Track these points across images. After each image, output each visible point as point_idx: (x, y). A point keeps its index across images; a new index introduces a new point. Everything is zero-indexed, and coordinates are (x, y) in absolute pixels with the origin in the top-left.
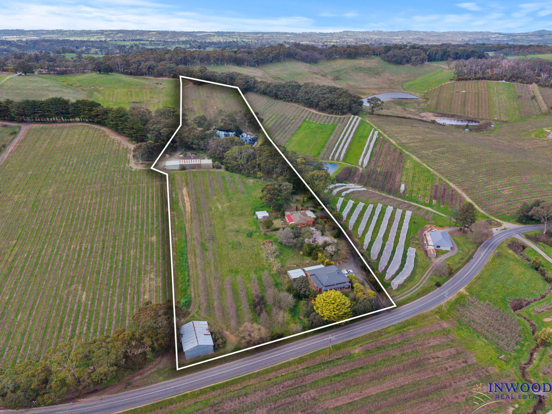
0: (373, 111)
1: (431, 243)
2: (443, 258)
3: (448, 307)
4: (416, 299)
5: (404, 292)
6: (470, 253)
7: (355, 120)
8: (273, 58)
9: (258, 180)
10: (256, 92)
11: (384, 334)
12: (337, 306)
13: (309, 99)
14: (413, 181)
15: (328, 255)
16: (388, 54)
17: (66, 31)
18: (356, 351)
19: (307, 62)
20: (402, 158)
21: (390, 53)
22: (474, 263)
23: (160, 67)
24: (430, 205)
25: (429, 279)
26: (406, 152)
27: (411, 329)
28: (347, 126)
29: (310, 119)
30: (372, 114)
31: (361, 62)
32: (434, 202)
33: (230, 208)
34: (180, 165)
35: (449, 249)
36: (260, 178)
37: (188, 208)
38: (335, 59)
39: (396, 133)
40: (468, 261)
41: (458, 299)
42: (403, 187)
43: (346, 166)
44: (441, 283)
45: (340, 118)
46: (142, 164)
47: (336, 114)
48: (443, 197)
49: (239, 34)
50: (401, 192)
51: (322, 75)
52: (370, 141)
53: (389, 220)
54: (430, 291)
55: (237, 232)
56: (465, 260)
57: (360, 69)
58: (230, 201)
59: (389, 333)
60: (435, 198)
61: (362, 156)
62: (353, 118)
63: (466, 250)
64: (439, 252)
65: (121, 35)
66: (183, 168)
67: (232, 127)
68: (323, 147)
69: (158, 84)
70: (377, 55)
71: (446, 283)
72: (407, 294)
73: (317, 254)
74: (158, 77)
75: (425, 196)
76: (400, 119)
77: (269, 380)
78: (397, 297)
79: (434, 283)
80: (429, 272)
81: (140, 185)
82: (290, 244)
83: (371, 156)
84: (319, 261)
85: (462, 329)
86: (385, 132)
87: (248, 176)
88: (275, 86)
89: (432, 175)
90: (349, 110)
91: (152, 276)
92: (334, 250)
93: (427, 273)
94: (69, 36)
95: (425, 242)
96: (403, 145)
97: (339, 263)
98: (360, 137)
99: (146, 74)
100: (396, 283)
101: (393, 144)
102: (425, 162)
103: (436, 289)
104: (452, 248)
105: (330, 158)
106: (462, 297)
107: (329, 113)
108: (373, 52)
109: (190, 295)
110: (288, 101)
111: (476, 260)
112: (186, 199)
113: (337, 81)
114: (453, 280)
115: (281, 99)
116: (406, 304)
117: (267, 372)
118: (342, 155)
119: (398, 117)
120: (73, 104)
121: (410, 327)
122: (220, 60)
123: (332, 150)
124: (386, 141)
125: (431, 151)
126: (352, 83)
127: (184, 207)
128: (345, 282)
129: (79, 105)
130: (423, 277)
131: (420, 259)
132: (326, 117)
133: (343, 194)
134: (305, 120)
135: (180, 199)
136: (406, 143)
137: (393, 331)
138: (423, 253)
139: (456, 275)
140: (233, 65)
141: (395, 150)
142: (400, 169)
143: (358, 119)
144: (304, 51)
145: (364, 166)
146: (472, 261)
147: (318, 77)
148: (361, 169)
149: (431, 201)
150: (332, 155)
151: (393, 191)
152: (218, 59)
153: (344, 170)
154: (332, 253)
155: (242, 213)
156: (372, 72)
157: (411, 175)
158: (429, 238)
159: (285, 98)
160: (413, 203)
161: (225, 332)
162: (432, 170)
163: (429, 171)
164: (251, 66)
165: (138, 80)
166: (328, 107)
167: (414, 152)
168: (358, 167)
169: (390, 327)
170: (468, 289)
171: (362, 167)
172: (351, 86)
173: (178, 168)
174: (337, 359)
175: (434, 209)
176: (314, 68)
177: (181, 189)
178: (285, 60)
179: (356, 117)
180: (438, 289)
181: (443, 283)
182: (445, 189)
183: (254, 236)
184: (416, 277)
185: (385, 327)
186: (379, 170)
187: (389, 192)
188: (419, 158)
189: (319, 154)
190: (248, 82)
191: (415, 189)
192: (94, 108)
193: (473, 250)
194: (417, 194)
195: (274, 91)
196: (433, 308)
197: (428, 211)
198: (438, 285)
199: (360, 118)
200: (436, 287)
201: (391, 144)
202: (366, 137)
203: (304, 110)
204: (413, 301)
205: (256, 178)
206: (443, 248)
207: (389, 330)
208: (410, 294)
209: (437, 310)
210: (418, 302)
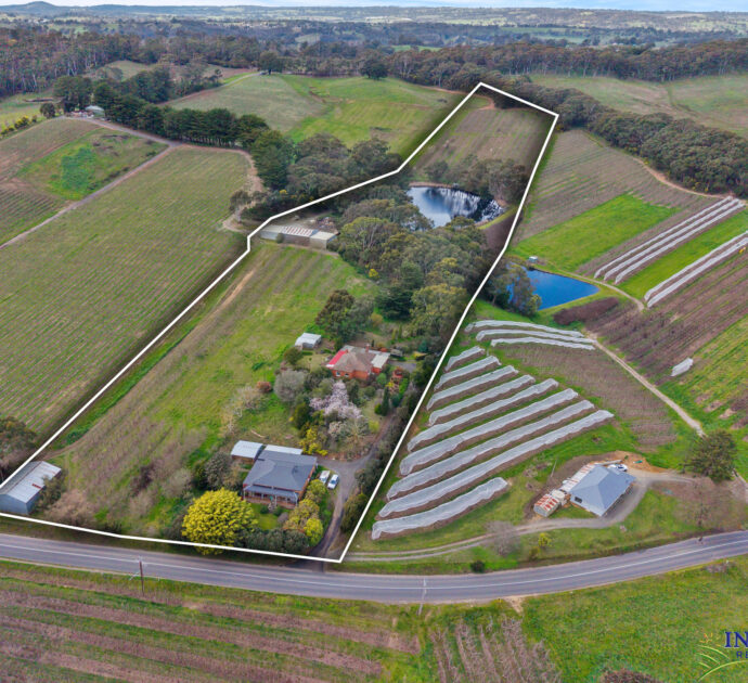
1: (569, 486)
3: (439, 614)
4: (397, 573)
5: (387, 551)
6: (647, 541)
7: (724, 208)
9: (370, 281)
10: (591, 129)
11: (266, 603)
12: (212, 519)
15: (323, 436)
18: (194, 607)
25: (473, 549)
27: (314, 619)
28: (696, 217)
29: (636, 193)
33: (282, 316)
34: (280, 234)
35: (600, 512)
36: (374, 280)
37: (226, 303)
40: (619, 552)
41: (481, 610)
42: (679, 369)
43: (614, 295)
44: (490, 566)
45: (699, 199)
46: (240, 223)
47: (698, 190)
50: (674, 374)
54: (446, 572)
55: (247, 356)
56: (611, 548)
58: (292, 306)
59: (274, 604)
60: (739, 406)
61: (665, 282)
62: (728, 202)
63: (645, 529)
64: (567, 508)
66: (282, 239)
68: (607, 250)
71: (495, 573)
72: (387, 557)
73: (307, 429)
74: (453, 89)
75: (716, 396)
77: (41, 585)
78: (363, 554)
79: (472, 562)
80: (488, 538)
81: (204, 253)
82: (285, 399)
83: (679, 290)
84: (302, 441)
85: (416, 666)
91: (83, 384)
92: (339, 431)
93: (482, 537)
95: (565, 482)
97: (337, 459)
98: (704, 243)
99: (437, 83)
100: (380, 528)
103: (465, 572)
105: (598, 273)
106: (497, 609)
107: (686, 187)
109: (92, 426)
110: (633, 153)
111: (647, 558)
112: (239, 287)
114: (525, 573)
116: (367, 572)
118: (624, 273)
123: (616, 258)
127: (224, 299)
128: (291, 491)
130: (461, 542)
131: (503, 507)
132: (672, 193)
133: (497, 342)
134: (626, 193)
135: (230, 286)
137: (281, 605)
138: (527, 499)
139: (550, 567)
142: (722, 327)
143: (736, 204)
145: (650, 304)
148: (641, 307)
149: (721, 410)
150: (605, 267)
151: (657, 369)
153: (597, 301)
154: (333, 436)
155: (286, 330)
157: (733, 344)
158: (580, 476)
159: (628, 146)
160: (670, 403)
164: (651, 80)
165: (414, 93)
168: (636, 301)
169: (284, 595)
170: (532, 602)
171: (646, 306)
174: (153, 603)
177: (247, 271)
179: (737, 200)
180: (472, 575)
181: (495, 570)
183: (261, 371)
184: (447, 536)
185: (276, 592)
186: (676, 318)
189: (584, 262)
191: (712, 376)
194: (706, 388)
196: (405, 602)
198: (478, 568)
199: (740, 205)
200: (470, 570)
204: (388, 574)
206: (588, 507)
207: (277, 601)
208: (393, 559)
209: (408, 610)
210: (390, 579)
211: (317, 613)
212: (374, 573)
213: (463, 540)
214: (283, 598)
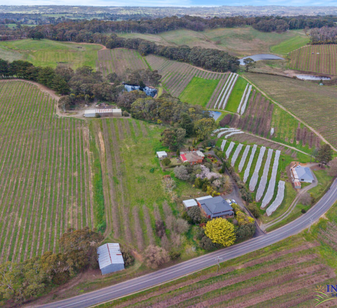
0: (247, 69)
1: (296, 177)
2: (306, 189)
3: (312, 230)
4: (286, 224)
5: (276, 218)
6: (328, 185)
7: (233, 77)
8: (168, 27)
9: (158, 125)
10: (156, 54)
13: (197, 59)
14: (281, 125)
15: (215, 188)
16: (258, 24)
17: (9, 6)
18: (240, 268)
19: (195, 31)
20: (271, 107)
21: (260, 23)
22: (331, 193)
23: (80, 35)
24: (294, 145)
25: (296, 206)
26: (275, 102)
27: (283, 249)
28: (228, 81)
29: (198, 75)
30: (247, 72)
31: (238, 30)
32: (297, 142)
33: (137, 148)
34: (96, 113)
35: (311, 182)
36: (160, 124)
37: (103, 149)
38: (216, 28)
39: (266, 87)
40: (326, 191)
41: (320, 223)
42: (272, 131)
43: (228, 113)
44: (305, 210)
45: (222, 75)
46: (66, 112)
47: (219, 72)
48: (304, 138)
49: (142, 8)
50: (272, 134)
51: (207, 41)
52: (246, 94)
53: (263, 158)
54: (297, 217)
55: (142, 168)
56: (324, 191)
57: (237, 36)
58: (137, 143)
59: (265, 252)
60: (298, 139)
61: (240, 105)
62: (232, 75)
63: (324, 182)
64: (303, 184)
65: (51, 9)
66: (98, 116)
67: (137, 82)
68: (209, 98)
69: (79, 47)
70: (250, 24)
71: (309, 210)
72: (278, 220)
73: (206, 187)
74: (79, 42)
75: (290, 138)
76: (268, 75)
77: (170, 292)
78: (270, 223)
79: (300, 210)
80: (296, 201)
81: (64, 130)
82: (185, 179)
83: (247, 105)
84: (207, 192)
85: (324, 249)
86: (257, 86)
87: (150, 122)
88: (171, 49)
89: (295, 121)
90: (229, 69)
91: (75, 205)
92: (220, 183)
93: (294, 202)
94: (12, 11)
95: (292, 176)
96: (272, 96)
97: (224, 194)
98: (238, 90)
99: (69, 40)
100: (270, 211)
101: (264, 96)
102: (289, 110)
103: (302, 215)
104: (313, 181)
105: (215, 107)
106: (323, 222)
107: (213, 71)
108: (247, 22)
109: (105, 220)
110: (181, 61)
111: (333, 191)
112: (101, 141)
113: (218, 46)
114: (315, 207)
115: (175, 59)
116: (278, 228)
117: (168, 285)
118: (224, 105)
119: (267, 74)
120: (10, 64)
121: (283, 247)
122: (127, 28)
123: (216, 100)
124: (259, 94)
125: (294, 101)
126: (231, 47)
127: (100, 148)
128: (229, 211)
129: (16, 65)
130: (291, 206)
131: (288, 191)
132: (210, 74)
133: (226, 137)
134: (194, 77)
135: (96, 141)
136: (274, 95)
137: (268, 251)
138: (291, 185)
139: (317, 203)
140: (138, 32)
141: (266, 100)
142: (270, 116)
143: (236, 76)
144: (192, 21)
145: (242, 113)
146: (329, 191)
147: (204, 42)
148: (239, 116)
149: (295, 142)
150: (216, 104)
151: (265, 134)
152: (125, 28)
153: (226, 116)
154: (219, 186)
155: (146, 153)
156: (247, 38)
157: (278, 120)
158: (295, 172)
159: (178, 59)
160: (281, 144)
161: (134, 251)
162: (295, 117)
163: (293, 117)
164: (152, 33)
165: (63, 45)
166: (212, 66)
167: (280, 102)
168: (236, 114)
169: (266, 247)
170: (327, 215)
171: (240, 114)
172: (230, 50)
173: (94, 116)
174: (224, 274)
175: (298, 149)
176: (201, 35)
177: (97, 133)
178: (177, 29)
179: (235, 74)
180: (304, 215)
181: (308, 210)
182: (305, 132)
183: (156, 172)
184: (286, 205)
185: (262, 248)
186: (253, 116)
187: (262, 134)
188: (285, 107)
189: (206, 103)
190: (149, 46)
191: (282, 132)
192: (27, 68)
193: (330, 182)
194: (284, 136)
195: (170, 53)
196: (300, 231)
197: (293, 150)
198: (304, 212)
199: (237, 75)
200: (302, 213)
201: (262, 95)
202: (243, 90)
203: (193, 68)
205: (156, 124)
206: (306, 181)
207: (265, 250)
208: (281, 219)
209: (303, 233)
210: (288, 226)
211: (281, 248)
212: (280, 227)
213: (291, 204)
214: (267, 248)
